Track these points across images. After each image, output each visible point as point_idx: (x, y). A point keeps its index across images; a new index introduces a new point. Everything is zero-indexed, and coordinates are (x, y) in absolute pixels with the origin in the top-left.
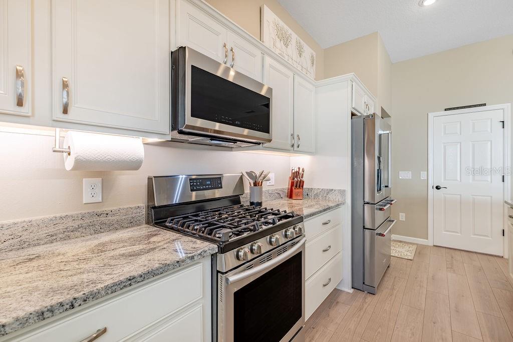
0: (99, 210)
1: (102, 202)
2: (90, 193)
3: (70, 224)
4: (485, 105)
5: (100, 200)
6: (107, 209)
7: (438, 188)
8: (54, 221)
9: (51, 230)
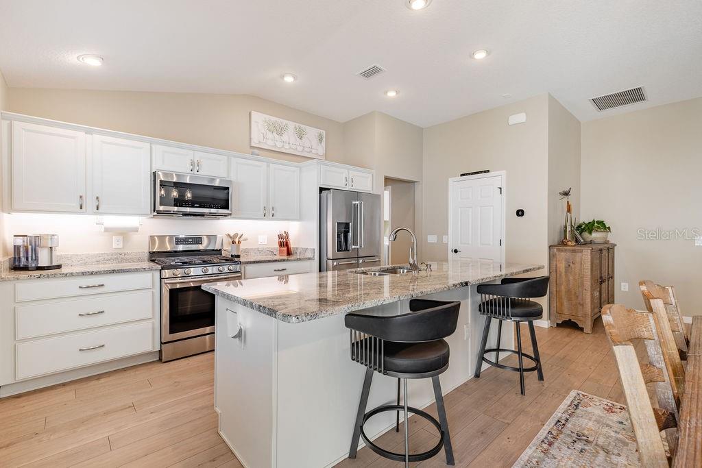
0: (120, 252)
1: (123, 248)
2: (117, 243)
3: (106, 256)
4: (488, 171)
5: (122, 247)
6: (125, 252)
7: (456, 251)
8: (99, 255)
9: (98, 259)
